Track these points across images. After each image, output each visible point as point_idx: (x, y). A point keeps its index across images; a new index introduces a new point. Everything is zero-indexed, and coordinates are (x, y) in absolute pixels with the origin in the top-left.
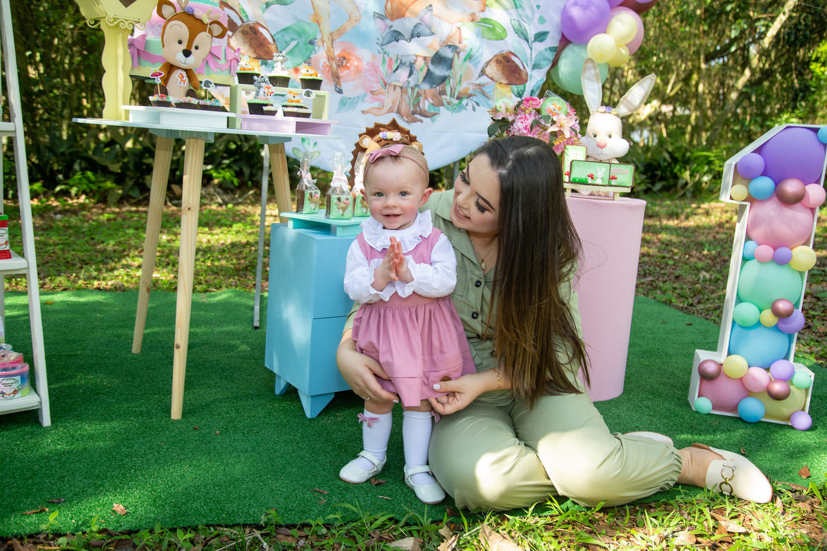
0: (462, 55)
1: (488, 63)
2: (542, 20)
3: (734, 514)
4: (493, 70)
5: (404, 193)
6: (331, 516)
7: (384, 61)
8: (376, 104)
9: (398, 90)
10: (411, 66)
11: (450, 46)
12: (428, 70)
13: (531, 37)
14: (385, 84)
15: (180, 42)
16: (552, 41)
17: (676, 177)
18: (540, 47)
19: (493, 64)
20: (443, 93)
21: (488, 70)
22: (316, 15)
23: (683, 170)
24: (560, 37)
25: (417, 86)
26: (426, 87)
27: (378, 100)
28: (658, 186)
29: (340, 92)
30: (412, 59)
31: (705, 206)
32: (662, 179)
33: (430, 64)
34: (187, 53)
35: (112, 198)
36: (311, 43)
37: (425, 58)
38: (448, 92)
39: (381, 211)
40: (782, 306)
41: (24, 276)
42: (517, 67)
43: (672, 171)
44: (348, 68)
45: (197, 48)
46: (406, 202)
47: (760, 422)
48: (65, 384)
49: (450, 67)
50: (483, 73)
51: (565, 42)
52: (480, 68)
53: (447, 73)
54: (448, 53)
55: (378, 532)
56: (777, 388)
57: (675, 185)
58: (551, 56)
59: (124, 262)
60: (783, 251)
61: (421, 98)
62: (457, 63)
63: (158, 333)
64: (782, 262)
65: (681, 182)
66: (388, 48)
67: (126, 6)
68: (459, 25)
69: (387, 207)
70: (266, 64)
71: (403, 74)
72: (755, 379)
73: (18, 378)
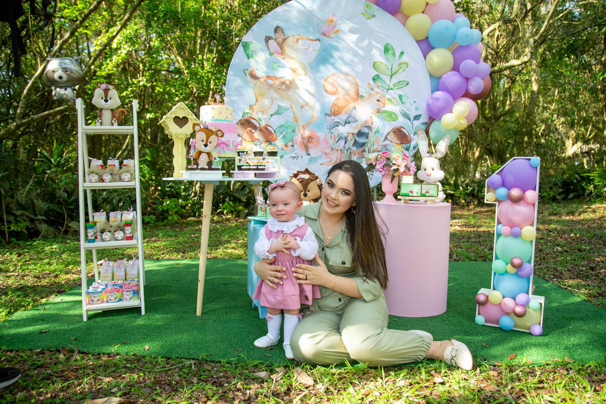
0: (374, 130)
1: (388, 134)
2: (417, 109)
3: (446, 374)
4: (392, 137)
5: (286, 204)
6: (232, 359)
7: (331, 137)
8: (328, 160)
9: (339, 151)
10: (346, 139)
11: (366, 127)
12: (355, 140)
13: (412, 118)
14: (332, 149)
15: (203, 141)
16: (424, 119)
17: (584, 189)
18: (417, 123)
19: (392, 134)
20: (364, 151)
21: (389, 137)
22: (295, 118)
23: (588, 185)
24: (428, 117)
25: (349, 148)
26: (354, 149)
27: (328, 157)
28: (571, 195)
29: (309, 155)
30: (346, 135)
31: (593, 206)
32: (573, 191)
33: (356, 137)
34: (206, 145)
35: (242, 215)
36: (293, 131)
37: (353, 134)
38: (367, 150)
39: (275, 212)
40: (517, 261)
41: (136, 248)
42: (405, 134)
43: (581, 186)
44: (313, 142)
45: (210, 143)
46: (288, 208)
47: (512, 330)
48: (159, 298)
49: (367, 137)
50: (386, 138)
51: (432, 119)
52: (384, 137)
53: (366, 141)
54: (366, 130)
55: (253, 368)
56: (518, 310)
57: (583, 194)
58: (424, 127)
59: (226, 245)
60: (516, 229)
61: (352, 155)
62: (371, 135)
63: (216, 278)
64: (517, 235)
65: (587, 192)
66: (333, 131)
67: (181, 128)
68: (371, 115)
69: (278, 211)
70: (271, 144)
71: (342, 142)
72: (505, 304)
73: (132, 292)
